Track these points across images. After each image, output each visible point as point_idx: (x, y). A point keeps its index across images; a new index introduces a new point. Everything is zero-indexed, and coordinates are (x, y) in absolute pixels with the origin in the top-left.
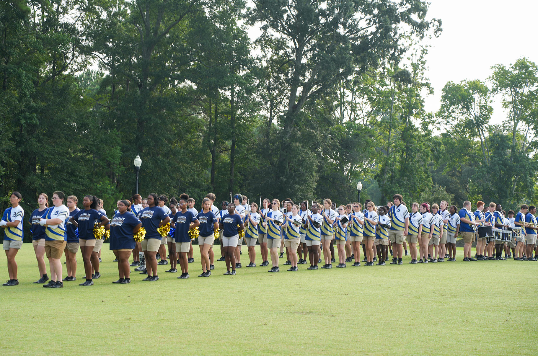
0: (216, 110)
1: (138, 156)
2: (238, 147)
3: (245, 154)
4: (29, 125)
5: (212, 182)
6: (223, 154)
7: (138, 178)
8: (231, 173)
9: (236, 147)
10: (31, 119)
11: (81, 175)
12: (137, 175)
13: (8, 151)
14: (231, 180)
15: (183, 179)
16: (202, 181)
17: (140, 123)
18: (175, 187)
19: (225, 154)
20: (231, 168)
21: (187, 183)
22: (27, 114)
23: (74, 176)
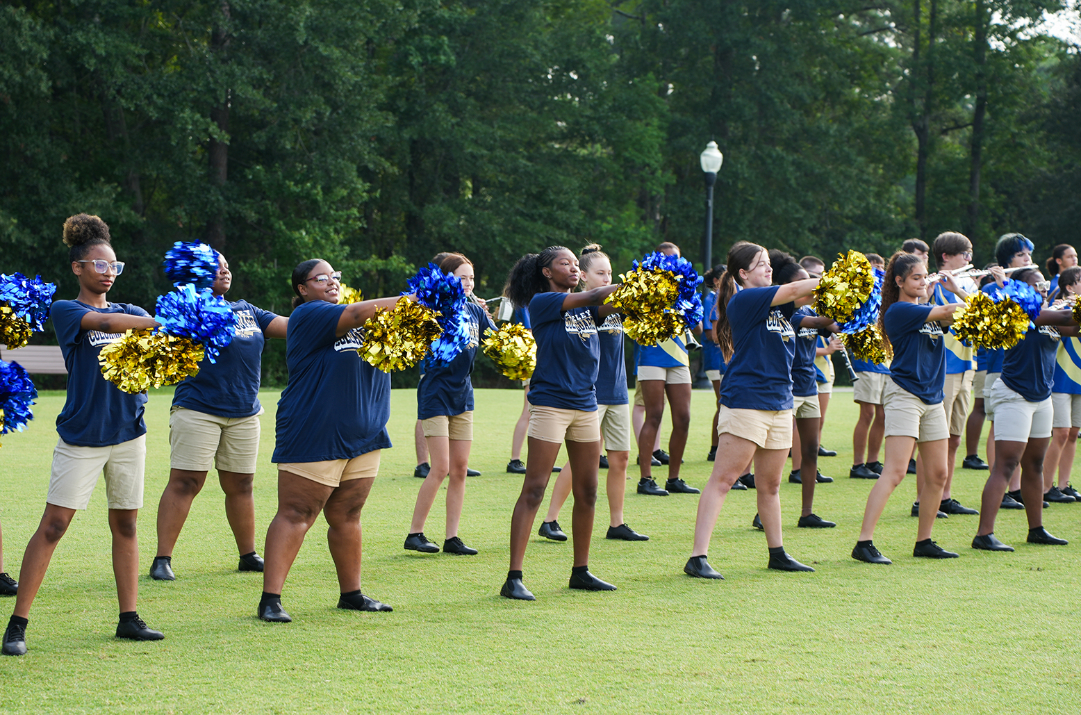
0: (933, 15)
1: (713, 144)
2: (995, 115)
3: (1014, 135)
4: (429, 67)
5: (918, 215)
6: (948, 139)
7: (711, 203)
8: (972, 188)
9: (987, 115)
10: (436, 50)
11: (563, 199)
12: (708, 197)
13: (379, 139)
14: (970, 209)
15: (836, 208)
16: (890, 211)
17: (723, 55)
18: (813, 230)
19: (953, 137)
20: (973, 174)
21: (848, 218)
22: (427, 40)
23: (545, 204)
